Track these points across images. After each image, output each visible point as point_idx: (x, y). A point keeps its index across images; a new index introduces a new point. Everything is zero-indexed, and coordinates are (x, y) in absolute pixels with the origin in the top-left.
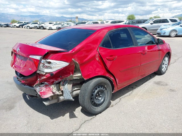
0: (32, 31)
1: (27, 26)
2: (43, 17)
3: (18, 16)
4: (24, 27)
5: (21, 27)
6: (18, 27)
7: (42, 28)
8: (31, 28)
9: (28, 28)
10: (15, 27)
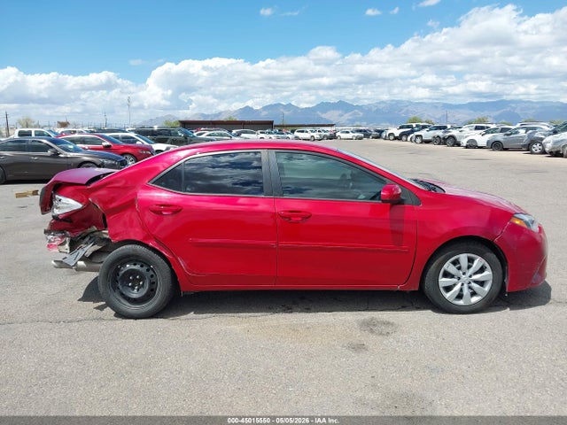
0: (429, 151)
1: (417, 136)
2: (513, 105)
3: (435, 106)
4: (409, 138)
5: (404, 138)
6: (396, 138)
7: (449, 142)
8: (428, 142)
9: (419, 140)
10: (392, 137)
